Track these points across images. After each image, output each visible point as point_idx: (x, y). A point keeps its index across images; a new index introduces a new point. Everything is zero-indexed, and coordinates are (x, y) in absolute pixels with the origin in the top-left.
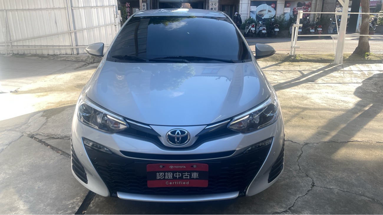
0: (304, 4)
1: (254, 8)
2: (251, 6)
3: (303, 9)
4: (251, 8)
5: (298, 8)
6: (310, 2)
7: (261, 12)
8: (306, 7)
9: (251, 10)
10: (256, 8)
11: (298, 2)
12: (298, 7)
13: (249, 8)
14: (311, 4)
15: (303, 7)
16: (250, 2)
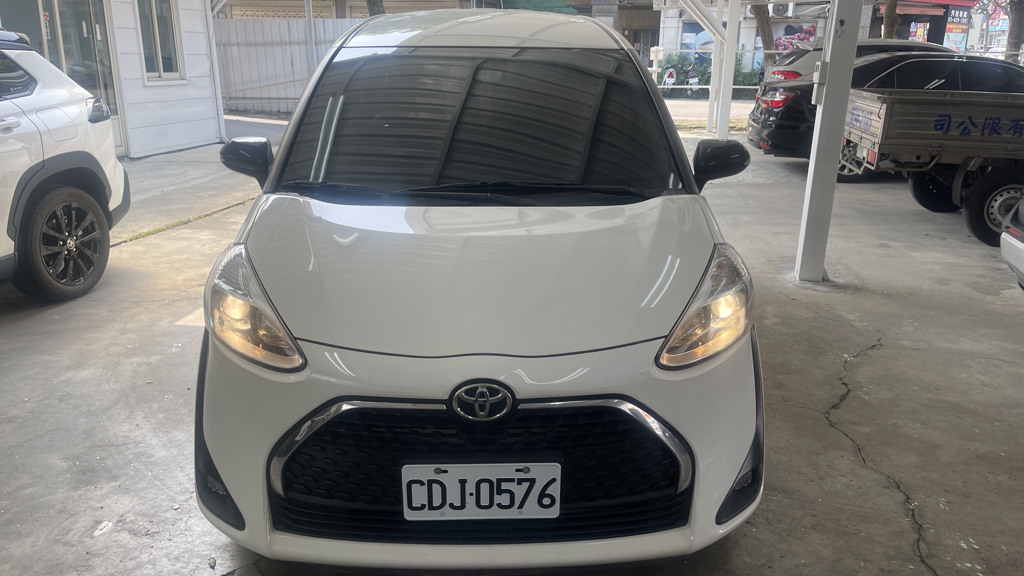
0: (801, 30)
1: (690, 38)
2: (683, 31)
3: (797, 39)
4: (683, 38)
5: (788, 37)
6: (814, 25)
7: (706, 46)
8: (803, 35)
9: (683, 42)
10: (694, 37)
11: (786, 25)
12: (786, 34)
13: (679, 37)
14: (815, 29)
15: (799, 36)
16: (681, 25)
